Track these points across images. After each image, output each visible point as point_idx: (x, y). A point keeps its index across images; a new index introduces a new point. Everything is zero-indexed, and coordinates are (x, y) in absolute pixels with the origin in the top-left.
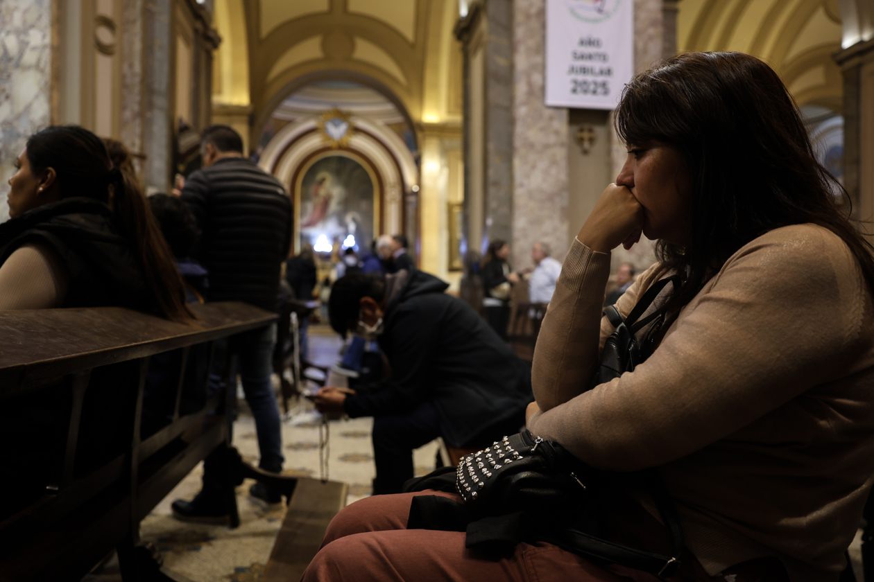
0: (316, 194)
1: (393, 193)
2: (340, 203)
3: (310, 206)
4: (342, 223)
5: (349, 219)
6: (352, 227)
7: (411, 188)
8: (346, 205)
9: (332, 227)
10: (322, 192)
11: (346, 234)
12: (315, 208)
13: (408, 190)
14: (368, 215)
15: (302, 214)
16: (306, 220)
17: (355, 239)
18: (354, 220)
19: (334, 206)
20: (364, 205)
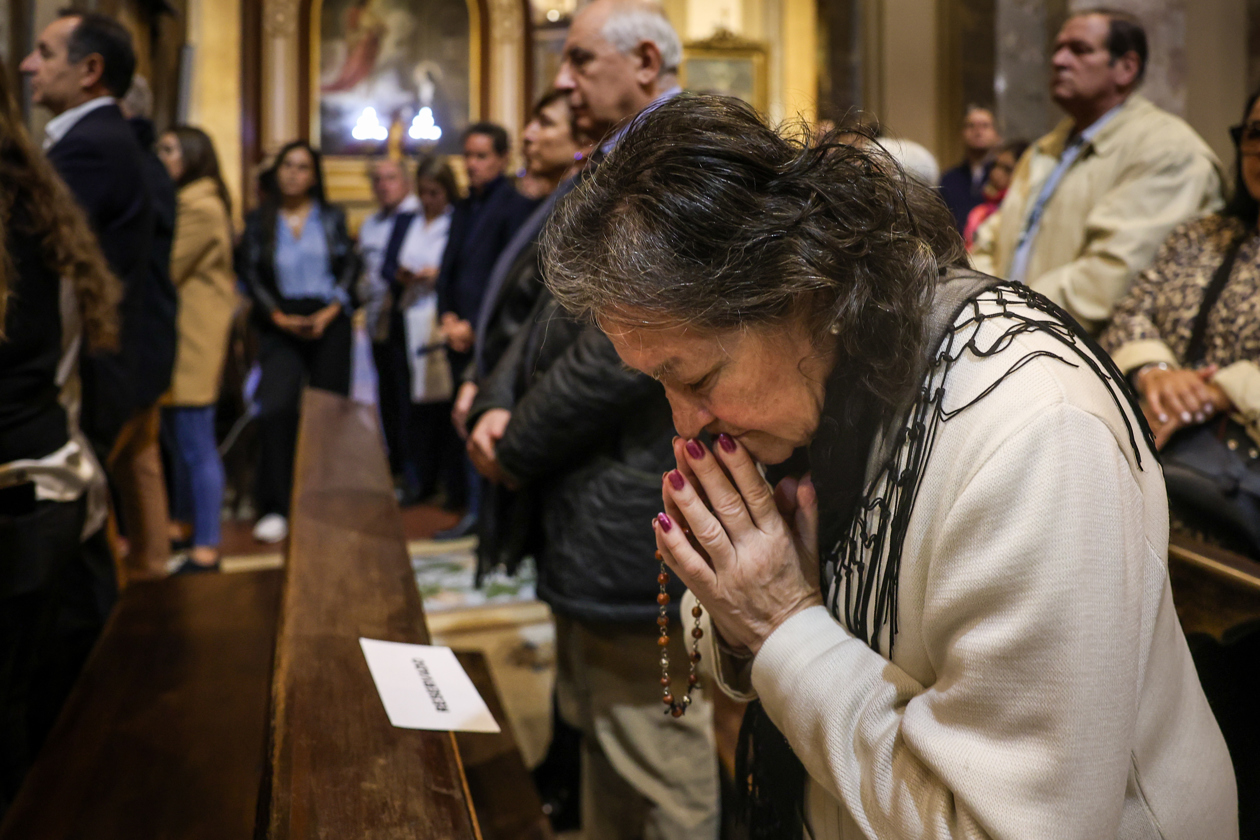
0: (355, 25)
1: (507, 24)
2: (400, 43)
3: (340, 49)
4: (406, 84)
5: (419, 75)
6: (426, 91)
7: (545, 15)
8: (414, 47)
9: (385, 90)
10: (366, 21)
11: (416, 106)
12: (350, 52)
13: (538, 18)
14: (458, 68)
15: (324, 66)
16: (332, 77)
17: (434, 116)
18: (430, 77)
19: (389, 49)
20: (449, 47)
